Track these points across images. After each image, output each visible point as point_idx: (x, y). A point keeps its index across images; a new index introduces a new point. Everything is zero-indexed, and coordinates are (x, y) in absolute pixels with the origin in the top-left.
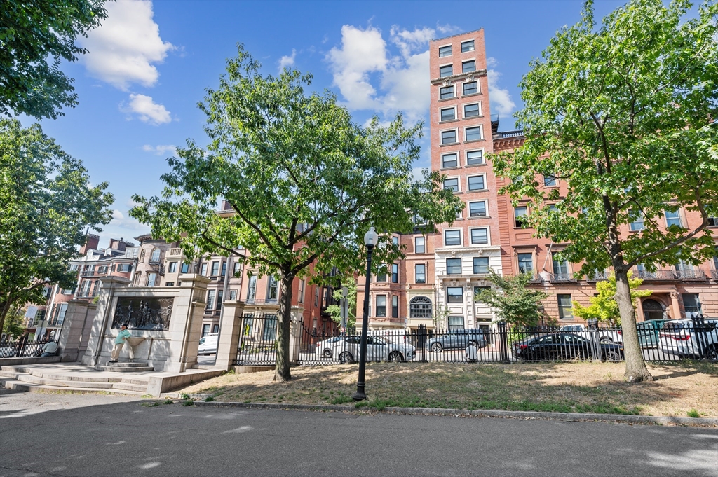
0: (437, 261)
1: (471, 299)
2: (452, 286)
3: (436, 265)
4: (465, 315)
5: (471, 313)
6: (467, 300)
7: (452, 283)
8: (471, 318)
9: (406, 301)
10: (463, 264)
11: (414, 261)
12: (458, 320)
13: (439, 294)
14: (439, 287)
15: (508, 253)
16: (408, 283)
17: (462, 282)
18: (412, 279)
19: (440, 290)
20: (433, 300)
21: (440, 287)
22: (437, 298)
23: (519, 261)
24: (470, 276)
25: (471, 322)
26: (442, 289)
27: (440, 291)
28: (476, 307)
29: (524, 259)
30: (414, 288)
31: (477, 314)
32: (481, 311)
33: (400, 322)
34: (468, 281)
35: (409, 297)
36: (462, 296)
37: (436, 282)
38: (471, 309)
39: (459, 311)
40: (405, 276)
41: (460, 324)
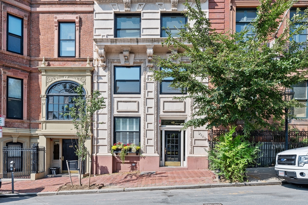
0: (98, 17)
1: (152, 87)
2: (123, 63)
3: (97, 24)
4: (141, 114)
5: (152, 111)
6: (146, 88)
7: (121, 57)
8: (152, 119)
9: (39, 90)
10: (144, 24)
11: (55, 15)
12: (131, 124)
13: (99, 77)
14: (98, 63)
15: (220, 5)
16: (43, 56)
17: (140, 57)
18: (52, 50)
19: (101, 69)
20: (87, 88)
21: (101, 63)
22: (96, 85)
23: (237, 23)
24: (153, 40)
25: (152, 127)
26: (105, 68)
27: (102, 72)
28: (162, 100)
29: (245, 19)
30: (56, 65)
31: (161, 113)
32: (169, 107)
33: (29, 127)
34: (150, 51)
35: (44, 82)
36: (139, 81)
37: (95, 56)
38: (152, 103)
39: (133, 107)
40: (39, 44)
41: (134, 130)
